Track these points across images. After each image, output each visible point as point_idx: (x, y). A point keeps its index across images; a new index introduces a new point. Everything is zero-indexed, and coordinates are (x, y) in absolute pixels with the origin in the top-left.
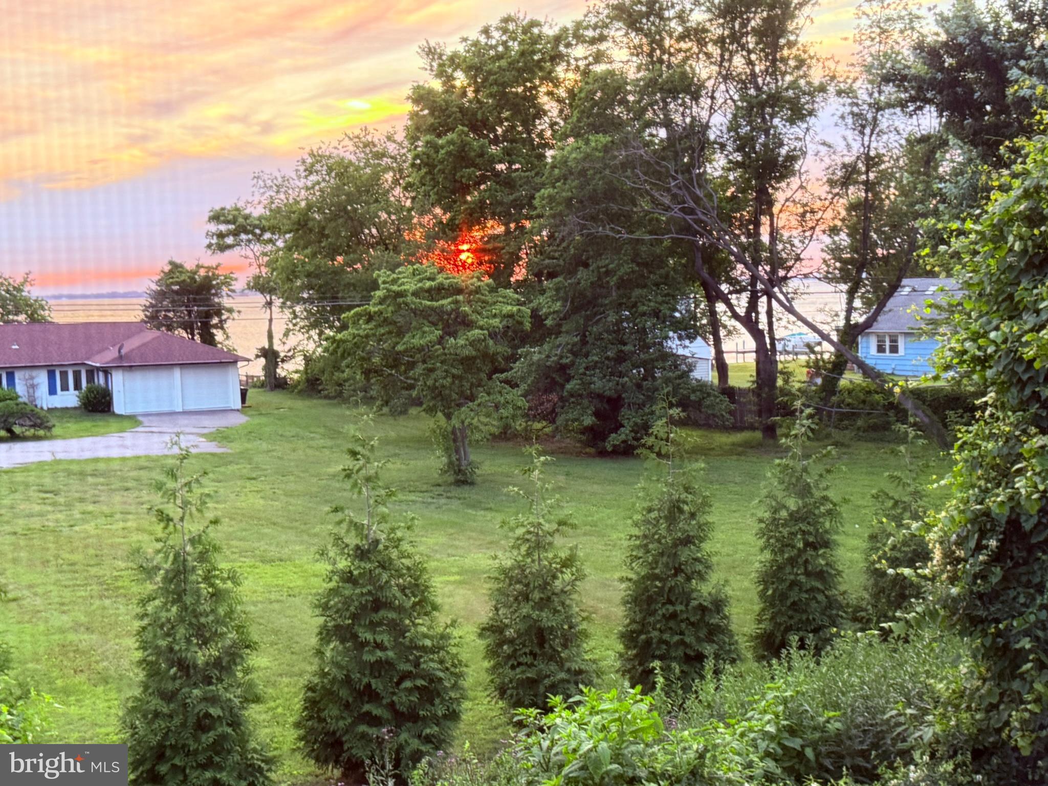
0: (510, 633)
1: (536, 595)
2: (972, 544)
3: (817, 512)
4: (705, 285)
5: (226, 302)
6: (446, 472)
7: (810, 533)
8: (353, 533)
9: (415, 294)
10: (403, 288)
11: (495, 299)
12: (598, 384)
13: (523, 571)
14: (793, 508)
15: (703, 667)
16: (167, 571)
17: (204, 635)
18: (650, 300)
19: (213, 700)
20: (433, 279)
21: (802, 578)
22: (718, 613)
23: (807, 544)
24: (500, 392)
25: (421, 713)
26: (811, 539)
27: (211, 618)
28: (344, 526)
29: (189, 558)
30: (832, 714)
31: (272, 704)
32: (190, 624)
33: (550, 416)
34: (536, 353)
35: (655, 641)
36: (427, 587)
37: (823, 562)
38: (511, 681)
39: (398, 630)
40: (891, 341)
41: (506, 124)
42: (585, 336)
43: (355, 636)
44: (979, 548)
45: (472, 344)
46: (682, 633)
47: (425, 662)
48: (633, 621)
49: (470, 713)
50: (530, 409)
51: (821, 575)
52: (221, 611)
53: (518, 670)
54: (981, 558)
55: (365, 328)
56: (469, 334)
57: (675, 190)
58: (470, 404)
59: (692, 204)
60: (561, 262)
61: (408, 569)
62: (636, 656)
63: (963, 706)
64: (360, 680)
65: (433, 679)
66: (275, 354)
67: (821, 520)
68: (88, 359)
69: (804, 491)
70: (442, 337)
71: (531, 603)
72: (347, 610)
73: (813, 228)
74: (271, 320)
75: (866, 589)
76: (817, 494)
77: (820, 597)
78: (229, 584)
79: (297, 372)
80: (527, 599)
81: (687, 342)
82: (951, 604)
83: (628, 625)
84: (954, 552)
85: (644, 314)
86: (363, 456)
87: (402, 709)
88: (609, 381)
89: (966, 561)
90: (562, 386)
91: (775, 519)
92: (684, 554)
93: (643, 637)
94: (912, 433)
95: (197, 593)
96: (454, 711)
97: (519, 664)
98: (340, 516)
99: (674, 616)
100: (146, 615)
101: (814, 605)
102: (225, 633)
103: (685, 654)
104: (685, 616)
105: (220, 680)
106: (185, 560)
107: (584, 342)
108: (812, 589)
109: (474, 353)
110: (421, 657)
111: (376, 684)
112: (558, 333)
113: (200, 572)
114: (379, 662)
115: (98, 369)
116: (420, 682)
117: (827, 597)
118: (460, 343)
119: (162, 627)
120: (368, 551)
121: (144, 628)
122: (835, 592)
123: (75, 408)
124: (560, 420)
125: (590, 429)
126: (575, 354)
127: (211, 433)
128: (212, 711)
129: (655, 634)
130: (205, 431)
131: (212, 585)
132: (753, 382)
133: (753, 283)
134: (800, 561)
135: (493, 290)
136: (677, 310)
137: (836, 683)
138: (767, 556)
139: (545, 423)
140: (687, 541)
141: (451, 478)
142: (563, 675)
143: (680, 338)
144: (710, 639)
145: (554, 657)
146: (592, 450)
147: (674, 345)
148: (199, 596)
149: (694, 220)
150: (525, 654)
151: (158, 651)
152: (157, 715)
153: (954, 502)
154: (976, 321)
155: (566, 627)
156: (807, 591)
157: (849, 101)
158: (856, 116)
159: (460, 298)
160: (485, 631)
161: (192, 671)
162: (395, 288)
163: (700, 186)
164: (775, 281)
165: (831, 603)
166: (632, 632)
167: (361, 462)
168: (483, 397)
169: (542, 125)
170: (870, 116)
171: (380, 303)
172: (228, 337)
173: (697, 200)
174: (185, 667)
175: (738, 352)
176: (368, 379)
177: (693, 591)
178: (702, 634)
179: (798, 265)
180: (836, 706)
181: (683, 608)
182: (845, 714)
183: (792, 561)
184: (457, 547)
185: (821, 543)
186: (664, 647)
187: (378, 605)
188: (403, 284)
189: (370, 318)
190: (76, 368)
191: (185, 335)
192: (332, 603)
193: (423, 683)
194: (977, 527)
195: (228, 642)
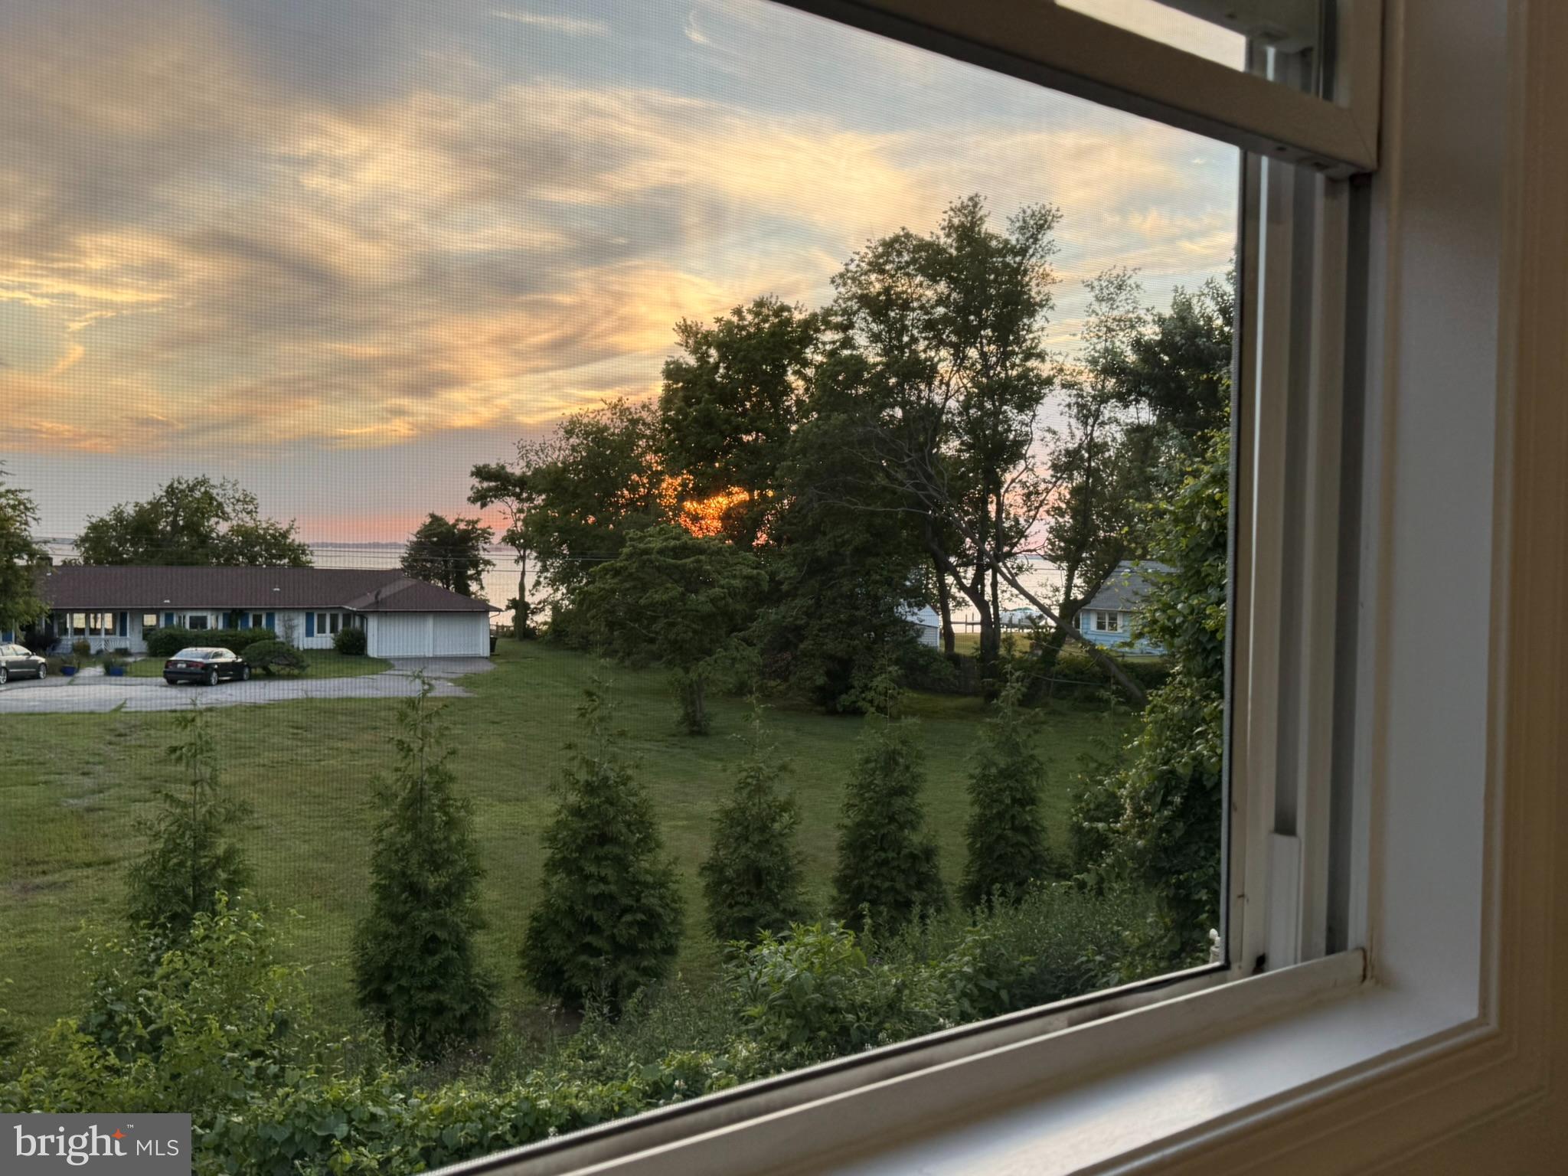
0: (729, 873)
1: (756, 838)
2: (1158, 800)
3: (1025, 770)
4: (934, 556)
5: (483, 555)
6: (682, 723)
7: (1017, 790)
8: (585, 769)
9: (661, 552)
10: (651, 545)
11: (736, 561)
12: (830, 646)
13: (744, 813)
14: (1002, 765)
15: (911, 912)
16: (404, 799)
17: (435, 861)
18: (882, 569)
19: (443, 924)
20: (678, 539)
21: (1009, 833)
22: (928, 863)
23: (1014, 800)
24: (737, 648)
25: (640, 946)
26: (1019, 796)
27: (444, 845)
28: (576, 763)
29: (426, 787)
30: (1027, 958)
31: (499, 935)
32: (424, 850)
33: (783, 674)
34: (773, 614)
35: (866, 886)
36: (651, 824)
37: (1029, 819)
38: (728, 919)
39: (621, 863)
40: (1111, 619)
41: (754, 399)
42: (819, 599)
43: (581, 870)
44: (1165, 803)
45: (713, 601)
46: (893, 880)
47: (646, 896)
48: (847, 867)
49: (688, 951)
50: (765, 666)
51: (1026, 830)
52: (453, 839)
53: (735, 909)
54: (1166, 813)
55: (611, 582)
56: (710, 592)
57: (909, 467)
58: (708, 658)
59: (925, 481)
60: (800, 529)
61: (635, 805)
62: (849, 900)
63: (1149, 955)
64: (582, 911)
65: (651, 913)
66: (526, 605)
67: (1028, 777)
68: (346, 604)
69: (1014, 749)
70: (683, 594)
71: (749, 845)
72: (574, 842)
73: (1037, 508)
74: (523, 573)
75: (1070, 847)
76: (1026, 752)
77: (1025, 852)
78: (463, 813)
79: (545, 623)
80: (747, 840)
81: (916, 610)
82: (1138, 855)
83: (842, 870)
84: (1142, 808)
85: (876, 582)
86: (598, 697)
87: (622, 941)
88: (841, 643)
89: (1152, 815)
90: (796, 647)
91: (984, 776)
92: (899, 802)
93: (856, 882)
94: (1114, 700)
95: (432, 820)
96: (671, 946)
97: (737, 903)
98: (571, 753)
99: (885, 862)
100: (381, 840)
101: (1019, 858)
102: (456, 861)
103: (895, 901)
104: (896, 863)
105: (449, 905)
106: (422, 789)
107: (818, 604)
108: (1018, 844)
109: (714, 610)
110: (642, 892)
111: (599, 917)
112: (795, 596)
113: (435, 801)
114: (602, 895)
115: (355, 613)
116: (640, 916)
117: (1032, 852)
118: (700, 600)
119: (397, 851)
120: (598, 787)
121: (379, 853)
122: (1039, 847)
123: (330, 650)
124: (793, 679)
125: (821, 689)
126: (809, 615)
127: (459, 679)
128: (438, 933)
129: (866, 879)
130: (454, 676)
131: (446, 814)
132: (977, 649)
133: (980, 558)
134: (1008, 816)
135: (733, 553)
136: (908, 579)
137: (1032, 930)
138: (977, 810)
139: (779, 681)
140: (901, 791)
141: (684, 729)
142: (778, 915)
143: (910, 605)
144: (919, 886)
145: (770, 898)
146: (823, 709)
147: (903, 610)
148: (433, 824)
149: (926, 496)
150: (742, 893)
151: (391, 876)
152: (387, 936)
153: (1144, 760)
154: (1167, 593)
155: (782, 869)
156: (1012, 846)
157: (1075, 392)
158: (1082, 407)
159: (702, 557)
160: (707, 868)
161: (423, 896)
162: (641, 546)
163: (932, 464)
164: (999, 556)
165: (1036, 858)
166: (845, 876)
167: (596, 704)
168: (720, 652)
169: (790, 401)
170: (1093, 408)
171: (627, 560)
172: (482, 588)
173: (929, 477)
174: (415, 891)
175: (967, 624)
176: (612, 630)
177: (905, 839)
178: (913, 880)
179: (1023, 541)
180: (1033, 952)
181: (894, 855)
182: (1038, 959)
183: (1000, 816)
184: (686, 794)
185: (1028, 800)
186: (875, 892)
187: (604, 839)
188: (650, 542)
189: (617, 572)
190: (333, 612)
191: (440, 585)
192: (560, 836)
193: (644, 917)
194: (1163, 784)
195: (458, 869)
